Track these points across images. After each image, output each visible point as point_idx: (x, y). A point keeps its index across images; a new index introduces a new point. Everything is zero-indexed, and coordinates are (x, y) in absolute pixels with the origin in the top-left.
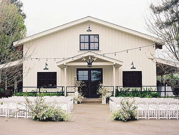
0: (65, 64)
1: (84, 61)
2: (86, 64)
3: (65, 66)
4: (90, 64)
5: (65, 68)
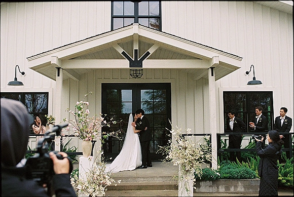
5: (59, 76)
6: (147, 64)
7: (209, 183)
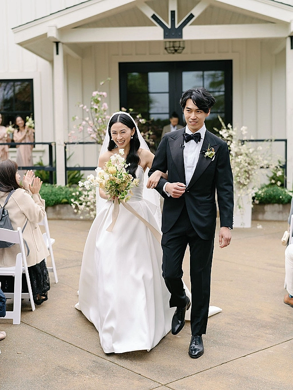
0: (53, 34)
1: (143, 22)
2: (155, 34)
3: (57, 43)
4: (173, 33)
5: (57, 54)
6: (191, 33)
7: (278, 207)
